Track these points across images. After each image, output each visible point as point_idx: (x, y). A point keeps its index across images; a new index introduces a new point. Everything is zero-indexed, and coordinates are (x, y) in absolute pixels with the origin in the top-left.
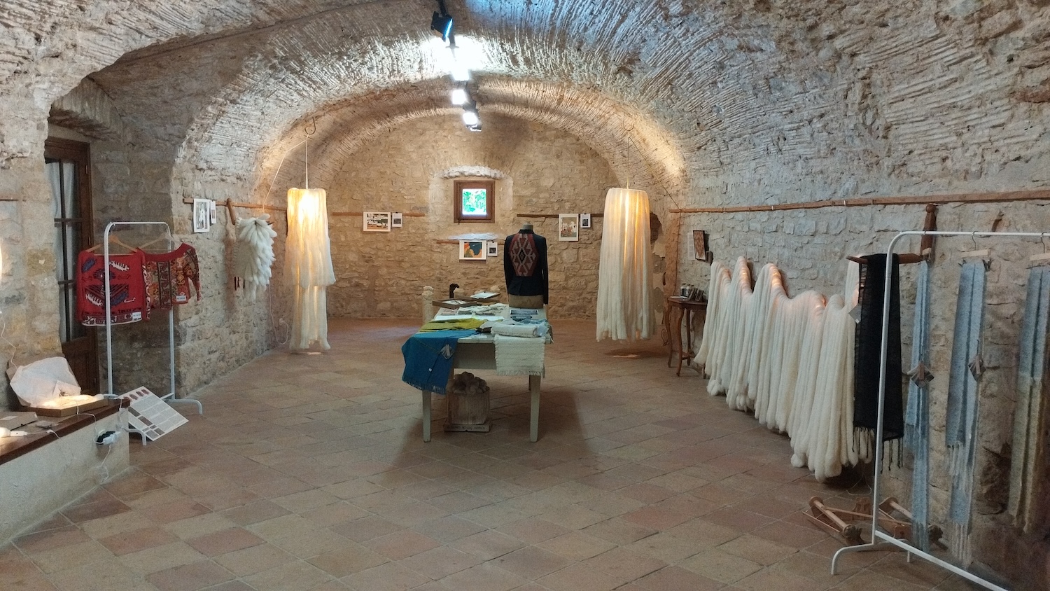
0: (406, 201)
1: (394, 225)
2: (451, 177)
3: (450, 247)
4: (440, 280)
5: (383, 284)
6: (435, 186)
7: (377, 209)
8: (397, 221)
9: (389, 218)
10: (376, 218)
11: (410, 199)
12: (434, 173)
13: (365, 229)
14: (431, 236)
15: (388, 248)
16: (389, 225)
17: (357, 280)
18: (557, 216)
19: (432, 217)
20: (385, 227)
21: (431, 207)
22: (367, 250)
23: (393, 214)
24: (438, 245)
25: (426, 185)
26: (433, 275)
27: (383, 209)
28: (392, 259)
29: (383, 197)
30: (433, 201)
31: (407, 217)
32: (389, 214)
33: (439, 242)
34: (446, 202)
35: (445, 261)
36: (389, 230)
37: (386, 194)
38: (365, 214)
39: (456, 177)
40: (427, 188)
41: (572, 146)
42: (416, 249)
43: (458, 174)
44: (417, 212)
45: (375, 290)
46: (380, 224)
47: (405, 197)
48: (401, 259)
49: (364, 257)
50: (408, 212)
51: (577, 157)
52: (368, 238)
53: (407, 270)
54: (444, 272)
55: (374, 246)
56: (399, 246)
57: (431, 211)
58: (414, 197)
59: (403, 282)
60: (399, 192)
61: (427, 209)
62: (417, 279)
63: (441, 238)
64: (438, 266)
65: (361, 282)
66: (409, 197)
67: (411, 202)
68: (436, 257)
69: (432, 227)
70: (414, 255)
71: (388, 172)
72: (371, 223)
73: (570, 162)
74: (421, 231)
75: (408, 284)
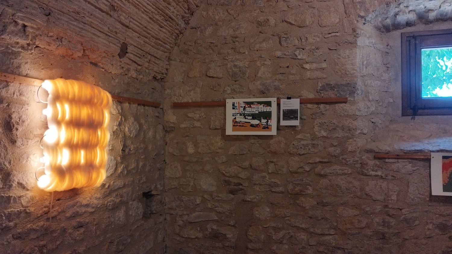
0: (308, 74)
1: (283, 123)
2: (396, 26)
3: (406, 166)
4: (383, 237)
5: (263, 237)
6: (367, 42)
7: (251, 94)
8: (290, 114)
9: (273, 109)
10: (249, 110)
11: (317, 69)
12: (367, 11)
13: (229, 131)
14: (361, 142)
15: (271, 168)
16: (273, 122)
17: (215, 227)
19: (361, 105)
20: (267, 127)
21: (359, 83)
22: (233, 170)
23: (282, 101)
24: (377, 162)
25: (350, 39)
26: (368, 226)
27: (263, 93)
28: (281, 189)
29: (262, 69)
30: (365, 71)
31: (309, 106)
32: (274, 100)
33: (380, 157)
35: (394, 197)
36: (274, 132)
37: (268, 62)
38: (229, 103)
40: (353, 44)
42: (328, 170)
43: (412, 17)
44: (331, 94)
45: (247, 248)
46: (256, 122)
47: (307, 66)
48: (297, 189)
49: (228, 183)
50: (311, 96)
52: (234, 149)
53: (310, 213)
54: (393, 222)
55: (247, 164)
56: (294, 163)
57: (359, 92)
58: (324, 65)
59: (303, 236)
60: (295, 58)
61: (352, 88)
62: (332, 232)
63: (384, 147)
64: (379, 208)
65: (223, 230)
66: (314, 66)
67: (318, 74)
68: (371, 186)
69: (361, 125)
70: (324, 182)
71: (272, 22)
72: (239, 119)
74: (340, 134)
75: (313, 241)
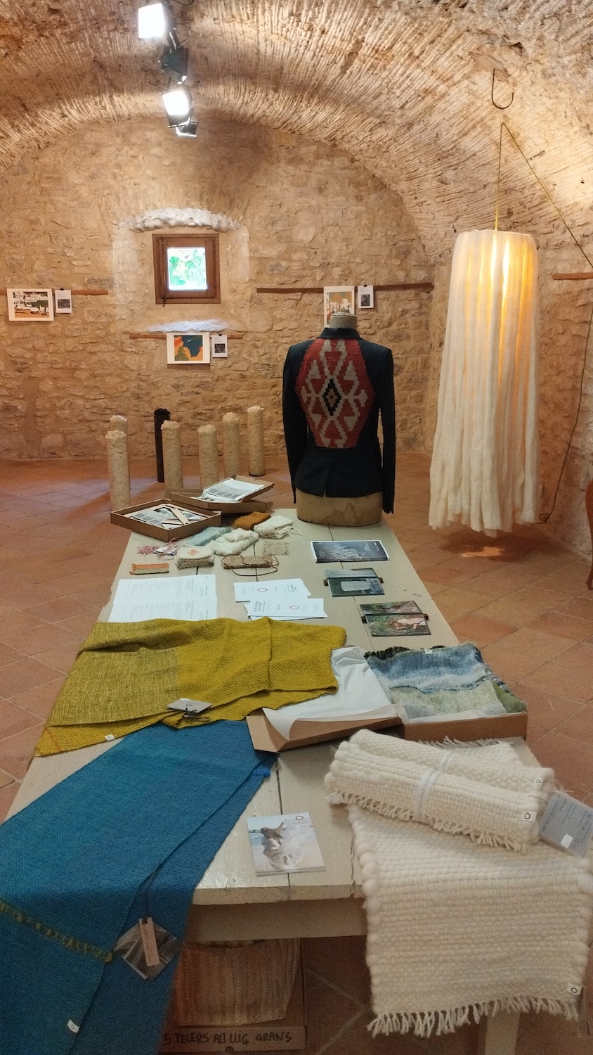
0: (76, 270)
1: (59, 310)
2: (148, 229)
3: (151, 343)
4: (138, 397)
5: (48, 405)
6: (121, 244)
7: (28, 284)
8: (64, 303)
9: (49, 298)
10: (28, 299)
11: (83, 266)
12: (118, 220)
13: (12, 317)
14: (120, 326)
15: (51, 348)
16: (50, 310)
17: (6, 401)
18: (321, 291)
19: (119, 296)
20: (45, 314)
21: (117, 278)
22: (19, 351)
23: (56, 292)
24: (132, 341)
25: (107, 242)
26: (127, 390)
27: (39, 284)
28: (61, 365)
29: (38, 263)
30: (121, 269)
31: (79, 296)
32: (49, 292)
33: (134, 337)
34: (141, 271)
35: (144, 367)
36: (51, 318)
37: (42, 257)
38: (10, 292)
39: (156, 227)
40: (108, 246)
41: (343, 172)
42: (96, 349)
43: (158, 223)
44: (96, 287)
45: (36, 416)
46: (35, 309)
47: (75, 263)
48: (74, 364)
49: (15, 363)
50: (80, 288)
51: (351, 190)
52: (17, 333)
53: (85, 383)
54: (144, 385)
55: (30, 346)
56: (70, 344)
57: (117, 285)
58: (89, 263)
59: (80, 402)
60: (64, 254)
61: (110, 282)
62: (103, 396)
63: (137, 329)
64: (134, 375)
65: (13, 403)
66: (81, 263)
67: (83, 270)
68: (131, 361)
69: (121, 312)
70: (95, 358)
71: (43, 221)
72: (21, 306)
73: (340, 199)
74: (104, 319)
75: (88, 405)
